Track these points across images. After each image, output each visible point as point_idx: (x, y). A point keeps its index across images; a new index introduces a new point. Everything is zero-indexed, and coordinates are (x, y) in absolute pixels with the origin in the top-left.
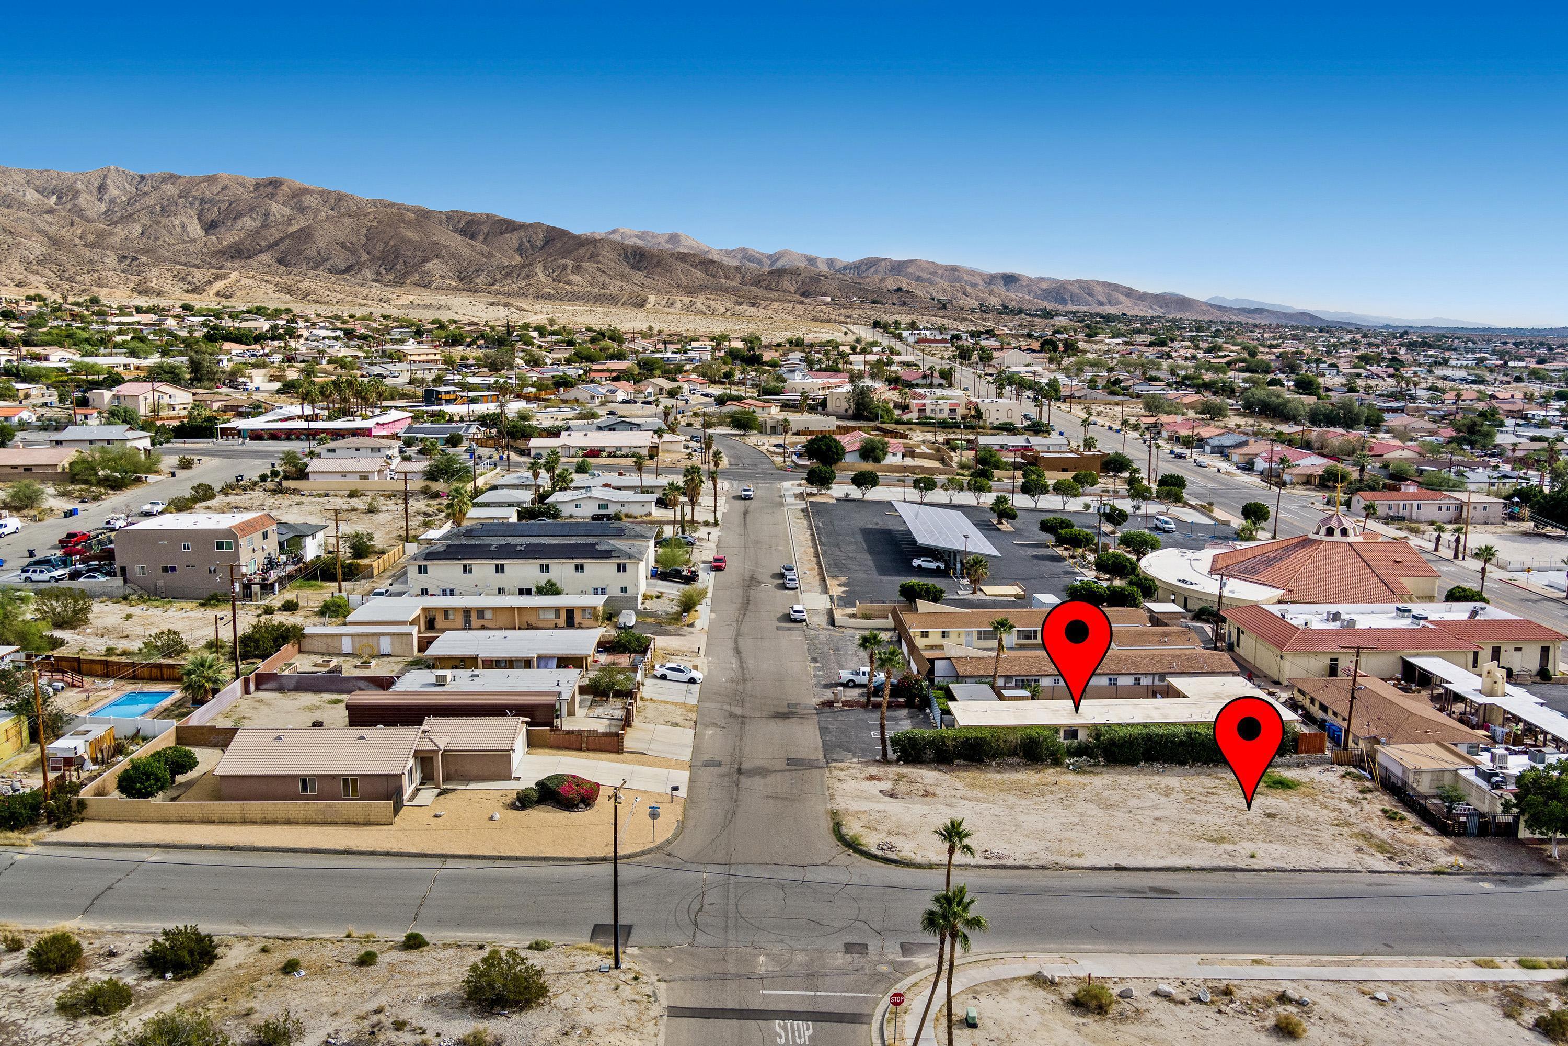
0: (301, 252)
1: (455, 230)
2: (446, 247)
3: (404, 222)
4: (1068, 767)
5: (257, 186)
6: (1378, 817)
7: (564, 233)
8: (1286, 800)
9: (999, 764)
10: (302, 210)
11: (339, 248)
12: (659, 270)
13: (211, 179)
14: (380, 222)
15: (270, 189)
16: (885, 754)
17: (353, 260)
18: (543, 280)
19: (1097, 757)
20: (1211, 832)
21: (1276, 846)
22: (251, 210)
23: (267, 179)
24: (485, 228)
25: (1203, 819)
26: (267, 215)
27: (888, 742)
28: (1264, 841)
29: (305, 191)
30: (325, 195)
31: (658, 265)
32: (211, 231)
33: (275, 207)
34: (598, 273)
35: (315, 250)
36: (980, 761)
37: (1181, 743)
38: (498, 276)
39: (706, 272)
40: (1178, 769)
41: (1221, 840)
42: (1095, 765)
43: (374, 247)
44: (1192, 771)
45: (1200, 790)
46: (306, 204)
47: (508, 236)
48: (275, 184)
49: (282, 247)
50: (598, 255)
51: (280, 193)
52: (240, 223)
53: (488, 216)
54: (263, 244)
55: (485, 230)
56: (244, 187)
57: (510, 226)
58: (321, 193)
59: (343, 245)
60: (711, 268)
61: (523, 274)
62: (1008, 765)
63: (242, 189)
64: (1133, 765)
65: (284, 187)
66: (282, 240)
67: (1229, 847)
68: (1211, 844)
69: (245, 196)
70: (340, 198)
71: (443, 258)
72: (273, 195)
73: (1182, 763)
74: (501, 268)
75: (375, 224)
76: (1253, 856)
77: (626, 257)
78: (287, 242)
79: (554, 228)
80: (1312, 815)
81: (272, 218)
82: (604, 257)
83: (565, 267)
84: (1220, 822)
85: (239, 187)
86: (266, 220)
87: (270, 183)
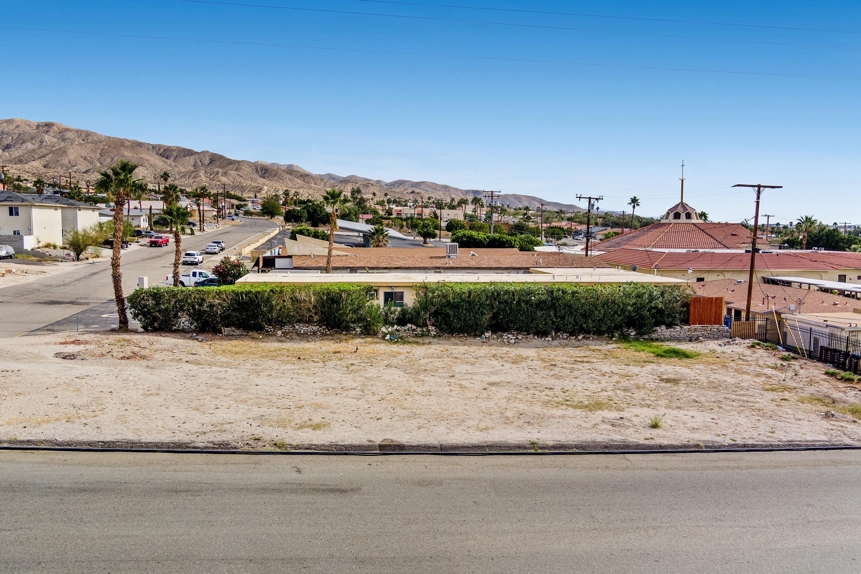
0: (58, 161)
1: (157, 154)
2: (147, 160)
3: (124, 147)
4: (384, 337)
5: (38, 126)
6: (825, 380)
7: (221, 157)
8: (689, 368)
9: (285, 334)
10: (64, 140)
11: (82, 160)
12: (276, 178)
13: (9, 122)
14: (109, 146)
15: (45, 129)
16: (124, 322)
17: (90, 167)
18: (204, 179)
19: (425, 325)
20: (581, 397)
21: (691, 413)
22: (32, 139)
23: (45, 123)
24: (175, 154)
25: (568, 384)
26: (42, 142)
27: (127, 304)
28: (668, 407)
29: (67, 130)
30: (79, 132)
31: (275, 175)
32: (6, 150)
33: (47, 138)
34: (237, 177)
35: (67, 160)
36: (259, 329)
37: (540, 304)
38: (177, 177)
39: (304, 180)
40: (537, 341)
41: (599, 406)
42: (422, 335)
43: (105, 160)
44: (555, 342)
45: (565, 358)
46: (67, 136)
47: (188, 157)
48: (49, 125)
49: (47, 158)
50: (240, 169)
51: (52, 131)
52: (24, 146)
53: (178, 148)
54: (36, 156)
55: (175, 155)
56: (30, 127)
57: (189, 153)
58: (77, 131)
59: (85, 159)
60: (307, 179)
61: (192, 176)
62: (299, 334)
63: (28, 128)
64: (475, 336)
65: (55, 128)
66: (47, 154)
67: (613, 415)
68: (578, 412)
69: (30, 131)
70: (88, 134)
71: (145, 166)
72: (47, 131)
73: (542, 333)
74: (179, 173)
75: (106, 147)
76: (655, 426)
77: (257, 171)
78: (50, 155)
79: (215, 154)
80: (730, 380)
81: (45, 144)
82: (244, 170)
83: (217, 173)
84: (593, 387)
85: (26, 126)
86: (41, 145)
87: (46, 125)
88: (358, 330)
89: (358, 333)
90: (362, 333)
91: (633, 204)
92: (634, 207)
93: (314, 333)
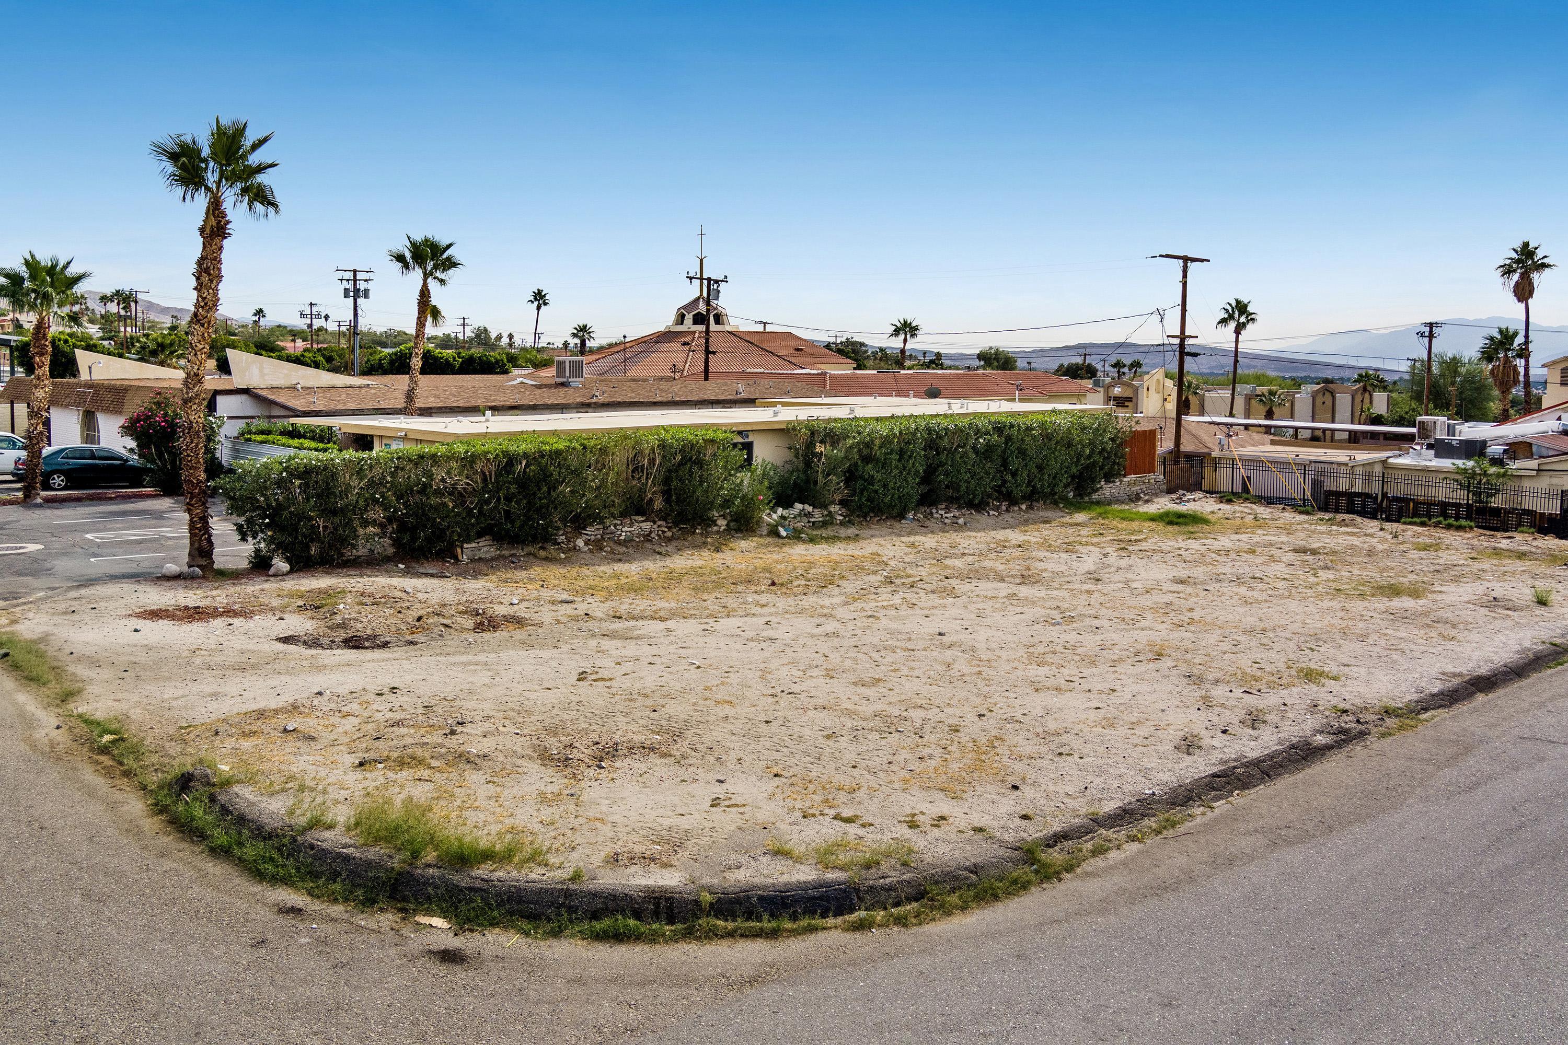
4: (774, 533)
42: (825, 524)
62: (620, 543)
64: (898, 517)
88: (722, 523)
89: (723, 528)
90: (729, 529)
91: (536, 303)
92: (539, 308)
93: (647, 538)
